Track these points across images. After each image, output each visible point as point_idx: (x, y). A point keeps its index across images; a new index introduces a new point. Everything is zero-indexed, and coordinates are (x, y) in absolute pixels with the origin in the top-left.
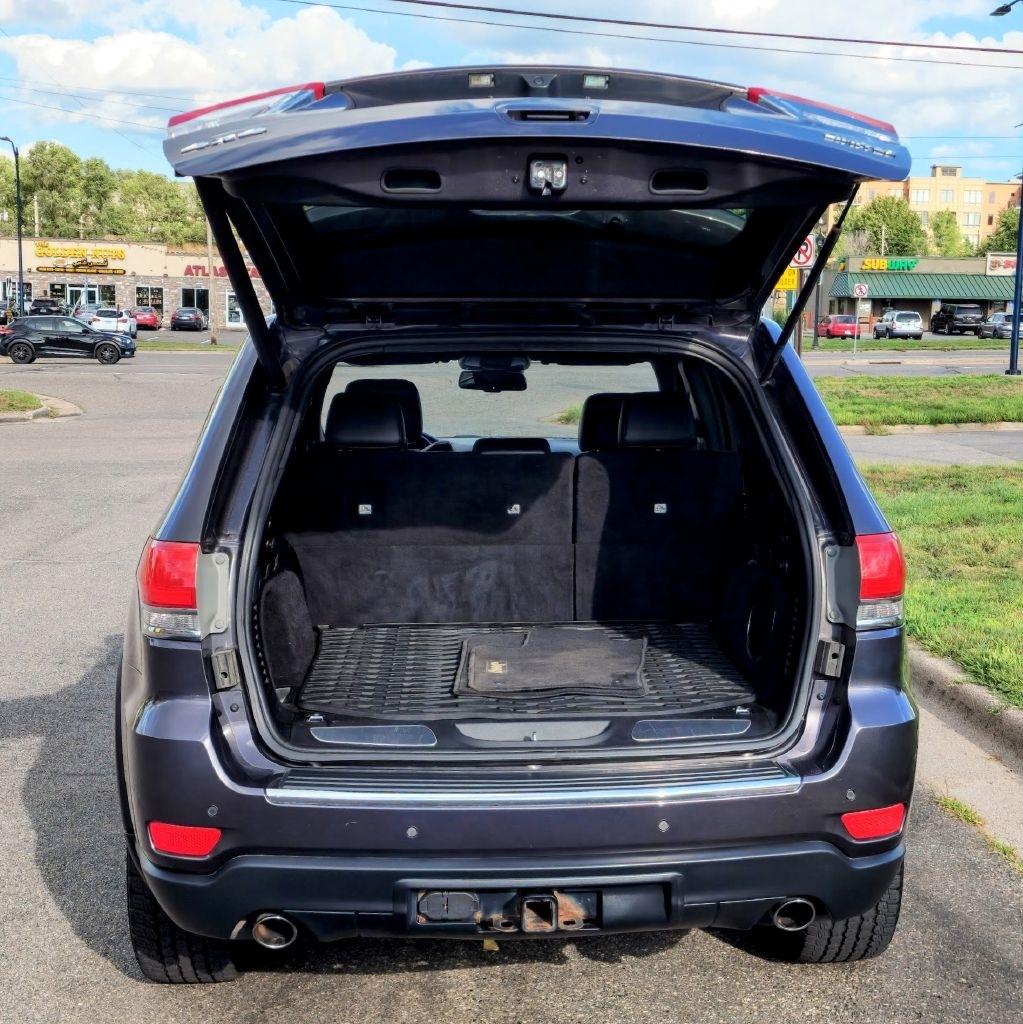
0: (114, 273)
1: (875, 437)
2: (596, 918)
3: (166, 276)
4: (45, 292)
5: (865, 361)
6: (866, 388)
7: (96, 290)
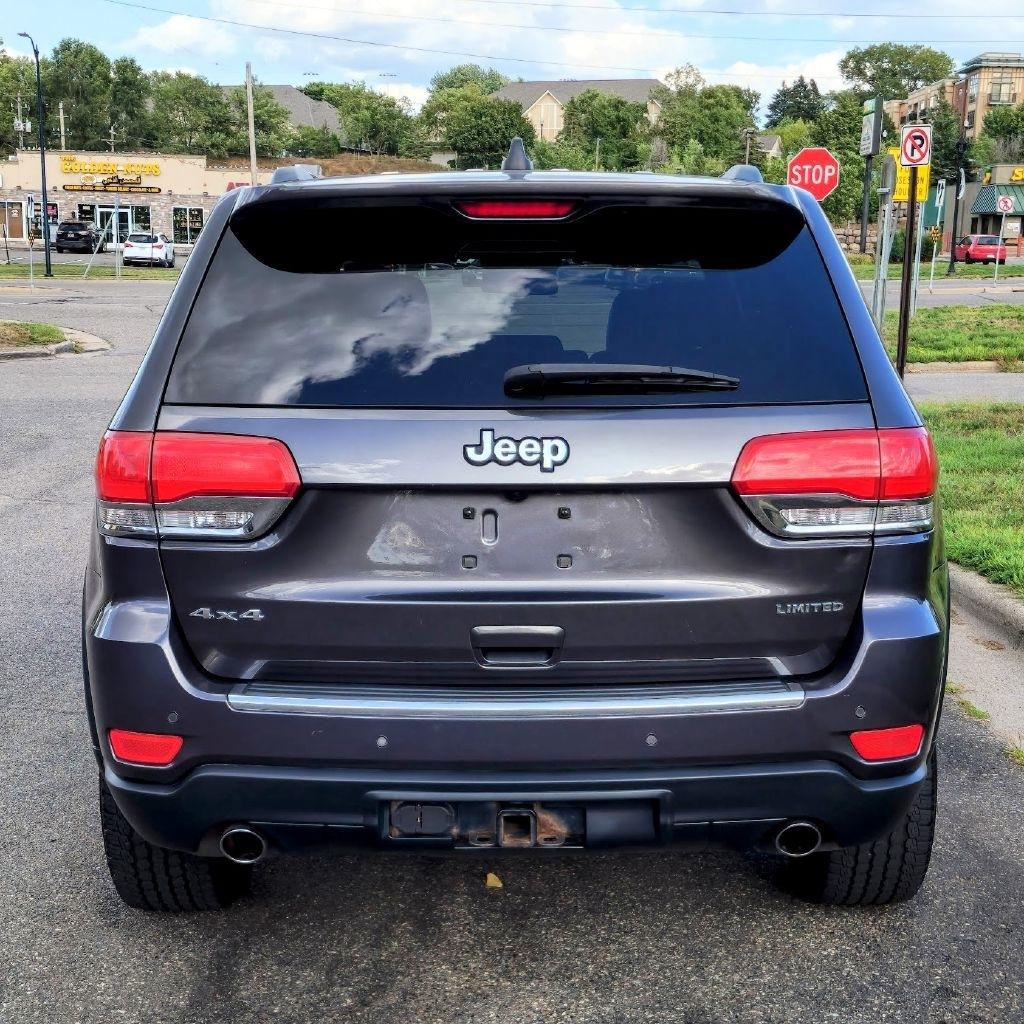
0: (149, 190)
1: (1009, 374)
2: (578, 837)
3: (206, 195)
4: (73, 214)
5: (1008, 289)
6: (1003, 318)
7: (129, 211)
